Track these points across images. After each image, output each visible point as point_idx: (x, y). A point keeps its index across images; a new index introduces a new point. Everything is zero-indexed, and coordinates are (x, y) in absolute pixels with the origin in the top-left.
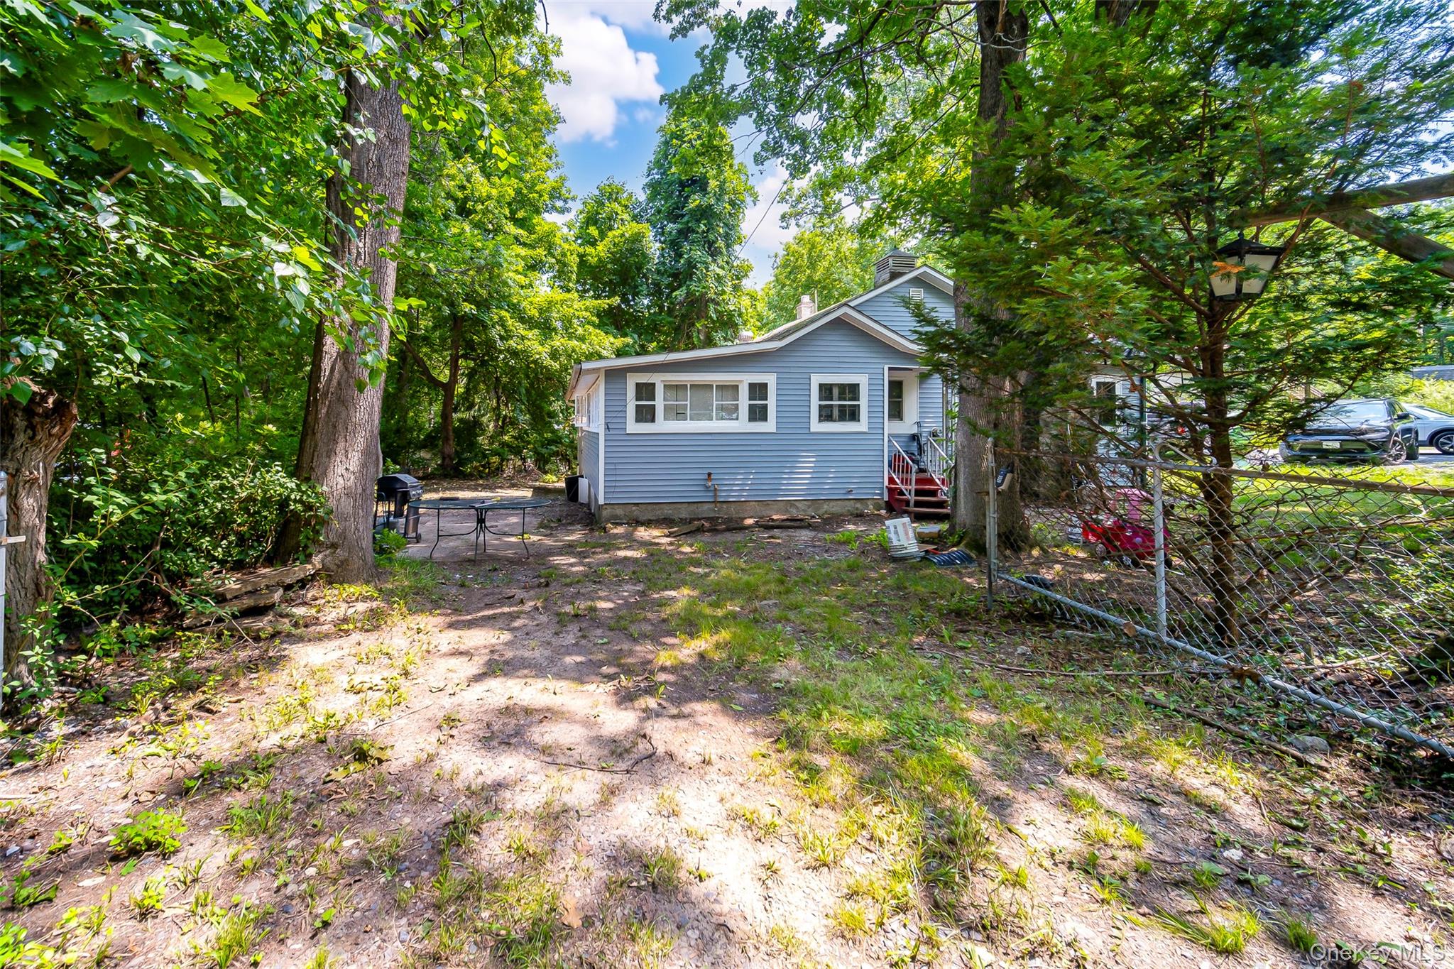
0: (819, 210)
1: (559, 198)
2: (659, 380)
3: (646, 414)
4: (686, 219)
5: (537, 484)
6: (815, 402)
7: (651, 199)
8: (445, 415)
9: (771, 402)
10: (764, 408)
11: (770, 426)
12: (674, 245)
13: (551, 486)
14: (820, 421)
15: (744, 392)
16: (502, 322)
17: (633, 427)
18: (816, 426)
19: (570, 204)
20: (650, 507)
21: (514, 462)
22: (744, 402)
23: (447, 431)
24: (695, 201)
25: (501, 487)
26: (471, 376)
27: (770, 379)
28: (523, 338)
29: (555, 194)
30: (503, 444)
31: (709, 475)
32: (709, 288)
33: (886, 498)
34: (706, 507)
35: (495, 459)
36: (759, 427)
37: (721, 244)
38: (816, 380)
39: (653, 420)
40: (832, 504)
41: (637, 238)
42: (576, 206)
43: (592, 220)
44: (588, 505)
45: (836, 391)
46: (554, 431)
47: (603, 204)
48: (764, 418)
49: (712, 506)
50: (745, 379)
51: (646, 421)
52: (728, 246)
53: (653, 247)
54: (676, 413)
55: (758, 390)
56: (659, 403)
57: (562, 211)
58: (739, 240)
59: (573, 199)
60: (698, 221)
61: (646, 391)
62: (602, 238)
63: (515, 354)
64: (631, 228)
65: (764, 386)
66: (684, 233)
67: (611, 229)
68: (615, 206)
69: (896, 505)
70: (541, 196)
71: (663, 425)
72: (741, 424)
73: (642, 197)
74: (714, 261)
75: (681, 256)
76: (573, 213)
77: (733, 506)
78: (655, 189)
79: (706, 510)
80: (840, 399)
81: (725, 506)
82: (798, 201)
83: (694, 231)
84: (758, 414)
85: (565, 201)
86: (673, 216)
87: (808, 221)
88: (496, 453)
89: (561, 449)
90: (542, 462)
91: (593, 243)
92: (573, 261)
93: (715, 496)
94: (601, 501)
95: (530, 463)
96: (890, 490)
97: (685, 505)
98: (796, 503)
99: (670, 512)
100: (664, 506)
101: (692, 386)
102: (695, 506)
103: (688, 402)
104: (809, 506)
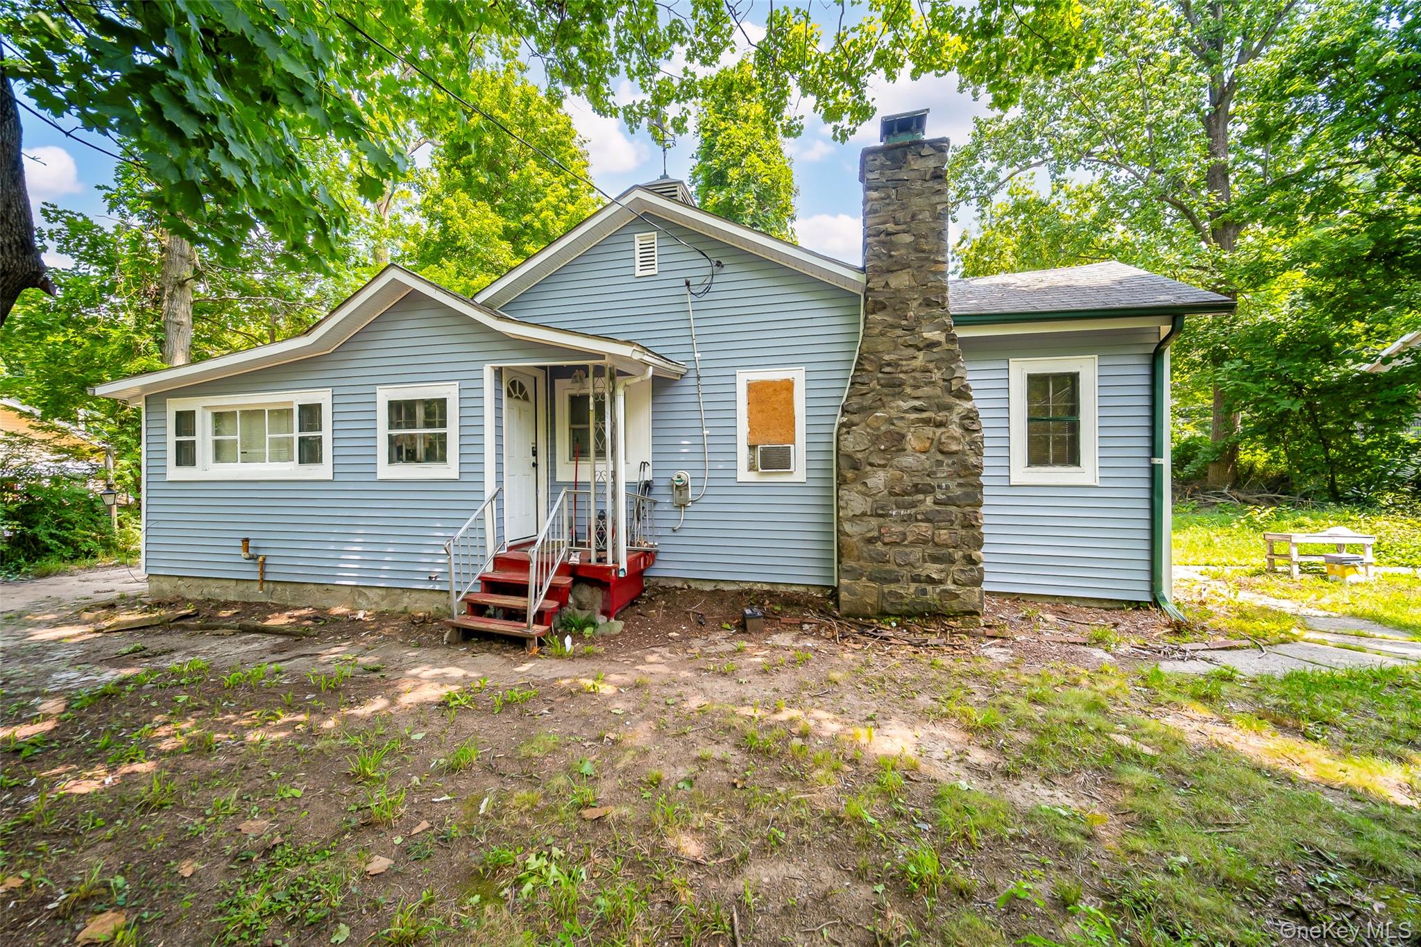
2: (202, 407)
3: (185, 455)
6: (383, 431)
9: (326, 434)
10: (317, 443)
11: (326, 470)
14: (390, 461)
15: (294, 419)
17: (173, 472)
18: (387, 470)
20: (196, 582)
22: (294, 434)
27: (322, 397)
31: (246, 541)
36: (311, 471)
38: (385, 396)
39: (195, 463)
40: (415, 595)
45: (420, 413)
48: (318, 458)
50: (296, 398)
51: (186, 465)
55: (310, 414)
56: (200, 437)
61: (185, 422)
65: (316, 409)
71: (206, 468)
72: (291, 467)
77: (289, 588)
81: (279, 588)
84: (310, 451)
93: (263, 572)
97: (233, 583)
98: (366, 591)
99: (218, 591)
100: (210, 582)
101: (244, 413)
102: (245, 585)
103: (238, 437)
104: (383, 598)
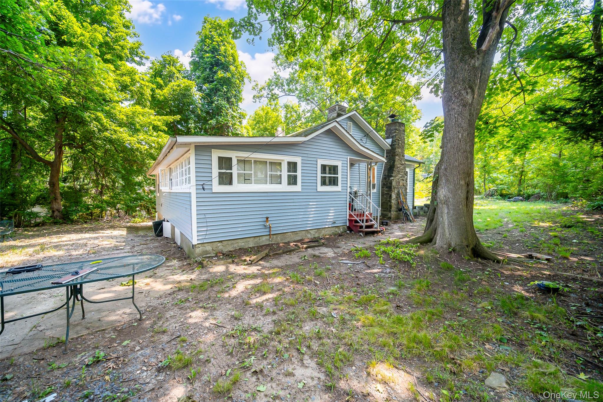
0: (270, 96)
1: (137, 55)
2: (234, 155)
3: (226, 179)
4: (215, 83)
5: (129, 224)
6: (319, 175)
7: (195, 70)
8: (53, 184)
9: (299, 173)
10: (295, 177)
11: (298, 188)
12: (208, 96)
13: (138, 225)
14: (321, 185)
15: (285, 167)
16: (97, 119)
17: (217, 187)
18: (321, 188)
19: (144, 61)
20: (230, 242)
21: (110, 211)
22: (285, 173)
23: (55, 194)
24: (220, 74)
25: (102, 229)
26: (74, 158)
27: (298, 160)
28: (115, 131)
29: (133, 51)
30: (102, 202)
31: (267, 218)
32: (228, 120)
33: (348, 225)
34: (264, 238)
35: (97, 211)
36: (293, 188)
37: (233, 99)
38: (320, 162)
39: (230, 183)
40: (326, 230)
41: (187, 89)
42: (148, 64)
43: (158, 74)
44: (173, 239)
45: (328, 169)
46: (137, 194)
47: (165, 66)
48: (295, 183)
49: (268, 237)
50: (285, 159)
51: (226, 184)
52: (237, 102)
53: (197, 96)
54: (246, 179)
55: (293, 166)
56: (235, 171)
57: (140, 64)
58: (240, 99)
59: (147, 58)
60: (222, 86)
61: (224, 163)
62: (166, 85)
63: (111, 141)
64: (184, 82)
65: (295, 164)
66: (215, 91)
67: (170, 81)
68: (172, 68)
69: (354, 229)
70: (123, 49)
71: (237, 187)
72: (284, 187)
73: (188, 68)
74: (230, 108)
75: (212, 102)
76: (146, 67)
77: (279, 236)
78: (195, 65)
79: (264, 241)
80: (330, 173)
81: (275, 236)
82: (261, 90)
83: (219, 90)
84: (293, 181)
85: (141, 58)
86: (207, 80)
87: (265, 101)
88: (97, 207)
89: (143, 203)
90: (130, 210)
91: (160, 87)
92: (148, 93)
93: (270, 231)
94: (195, 242)
95: (122, 212)
96: (350, 220)
97: (252, 239)
98: (310, 231)
99: (243, 244)
100: (239, 241)
101: (255, 162)
102: (258, 238)
103: (253, 172)
104: (316, 232)
